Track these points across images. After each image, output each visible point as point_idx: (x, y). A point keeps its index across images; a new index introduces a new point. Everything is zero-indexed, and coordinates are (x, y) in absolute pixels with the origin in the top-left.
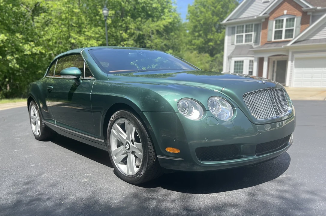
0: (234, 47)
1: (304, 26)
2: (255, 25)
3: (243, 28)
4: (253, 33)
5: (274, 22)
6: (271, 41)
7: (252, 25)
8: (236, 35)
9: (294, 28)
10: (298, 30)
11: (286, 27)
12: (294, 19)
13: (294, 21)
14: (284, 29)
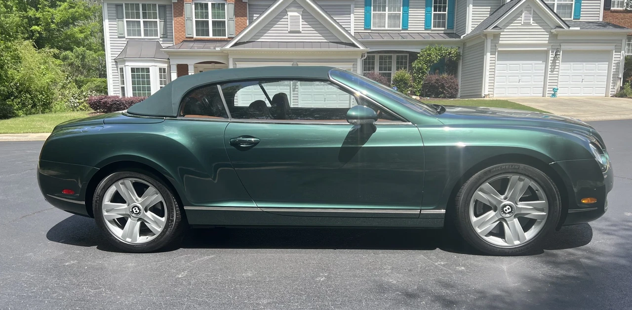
0: (123, 42)
1: (238, 18)
2: (159, 6)
3: (138, 9)
4: (158, 20)
5: (193, 6)
6: (192, 38)
7: (155, 5)
8: (125, 20)
9: (226, 20)
10: (232, 23)
11: (214, 16)
12: (223, 5)
13: (224, 9)
14: (210, 20)
